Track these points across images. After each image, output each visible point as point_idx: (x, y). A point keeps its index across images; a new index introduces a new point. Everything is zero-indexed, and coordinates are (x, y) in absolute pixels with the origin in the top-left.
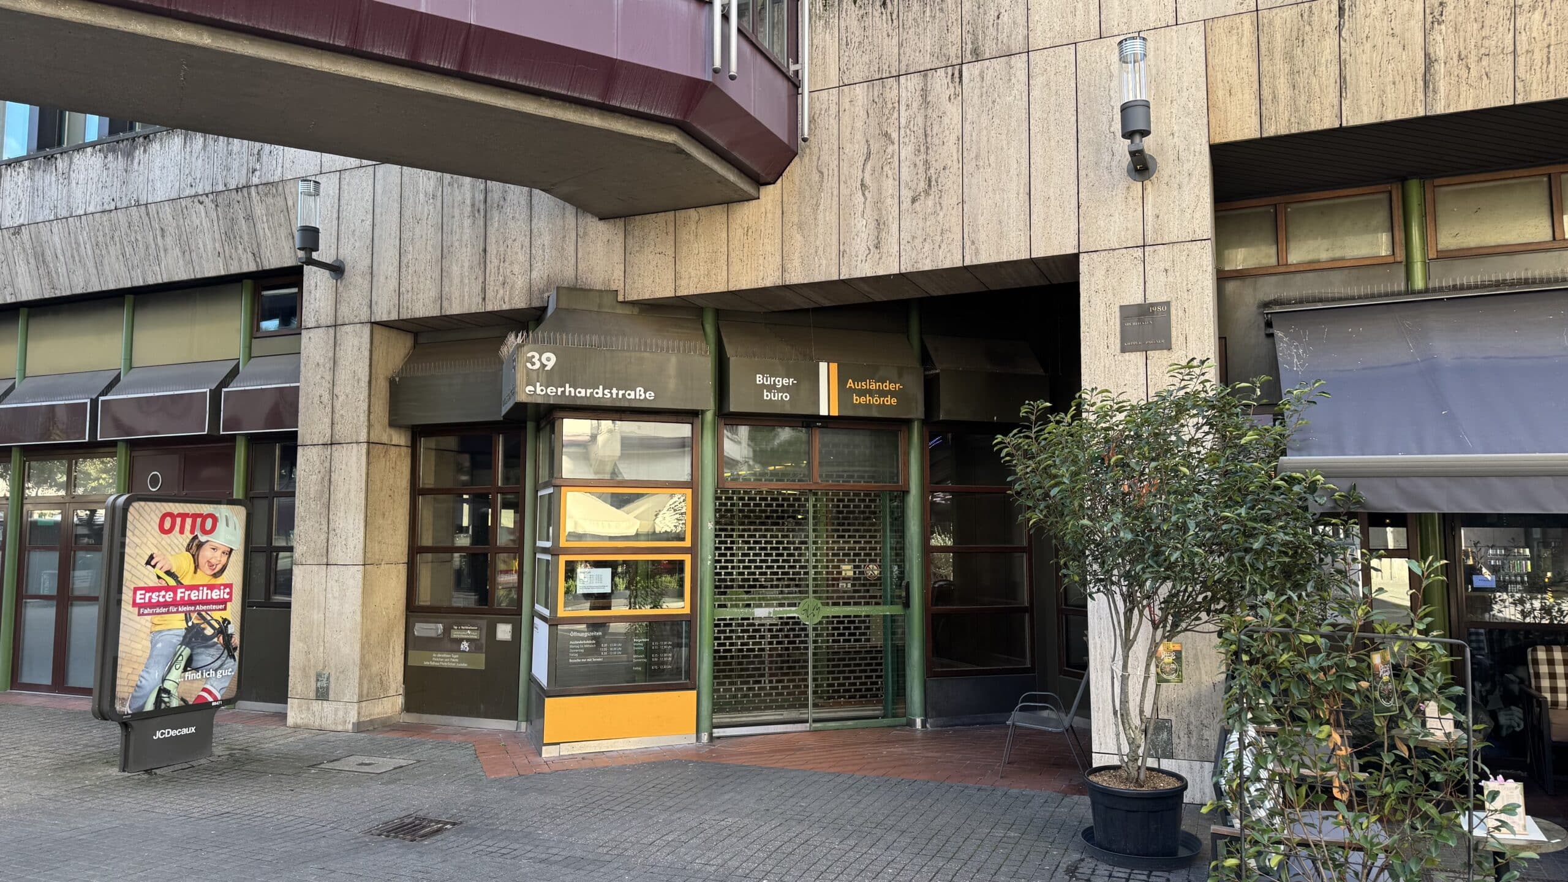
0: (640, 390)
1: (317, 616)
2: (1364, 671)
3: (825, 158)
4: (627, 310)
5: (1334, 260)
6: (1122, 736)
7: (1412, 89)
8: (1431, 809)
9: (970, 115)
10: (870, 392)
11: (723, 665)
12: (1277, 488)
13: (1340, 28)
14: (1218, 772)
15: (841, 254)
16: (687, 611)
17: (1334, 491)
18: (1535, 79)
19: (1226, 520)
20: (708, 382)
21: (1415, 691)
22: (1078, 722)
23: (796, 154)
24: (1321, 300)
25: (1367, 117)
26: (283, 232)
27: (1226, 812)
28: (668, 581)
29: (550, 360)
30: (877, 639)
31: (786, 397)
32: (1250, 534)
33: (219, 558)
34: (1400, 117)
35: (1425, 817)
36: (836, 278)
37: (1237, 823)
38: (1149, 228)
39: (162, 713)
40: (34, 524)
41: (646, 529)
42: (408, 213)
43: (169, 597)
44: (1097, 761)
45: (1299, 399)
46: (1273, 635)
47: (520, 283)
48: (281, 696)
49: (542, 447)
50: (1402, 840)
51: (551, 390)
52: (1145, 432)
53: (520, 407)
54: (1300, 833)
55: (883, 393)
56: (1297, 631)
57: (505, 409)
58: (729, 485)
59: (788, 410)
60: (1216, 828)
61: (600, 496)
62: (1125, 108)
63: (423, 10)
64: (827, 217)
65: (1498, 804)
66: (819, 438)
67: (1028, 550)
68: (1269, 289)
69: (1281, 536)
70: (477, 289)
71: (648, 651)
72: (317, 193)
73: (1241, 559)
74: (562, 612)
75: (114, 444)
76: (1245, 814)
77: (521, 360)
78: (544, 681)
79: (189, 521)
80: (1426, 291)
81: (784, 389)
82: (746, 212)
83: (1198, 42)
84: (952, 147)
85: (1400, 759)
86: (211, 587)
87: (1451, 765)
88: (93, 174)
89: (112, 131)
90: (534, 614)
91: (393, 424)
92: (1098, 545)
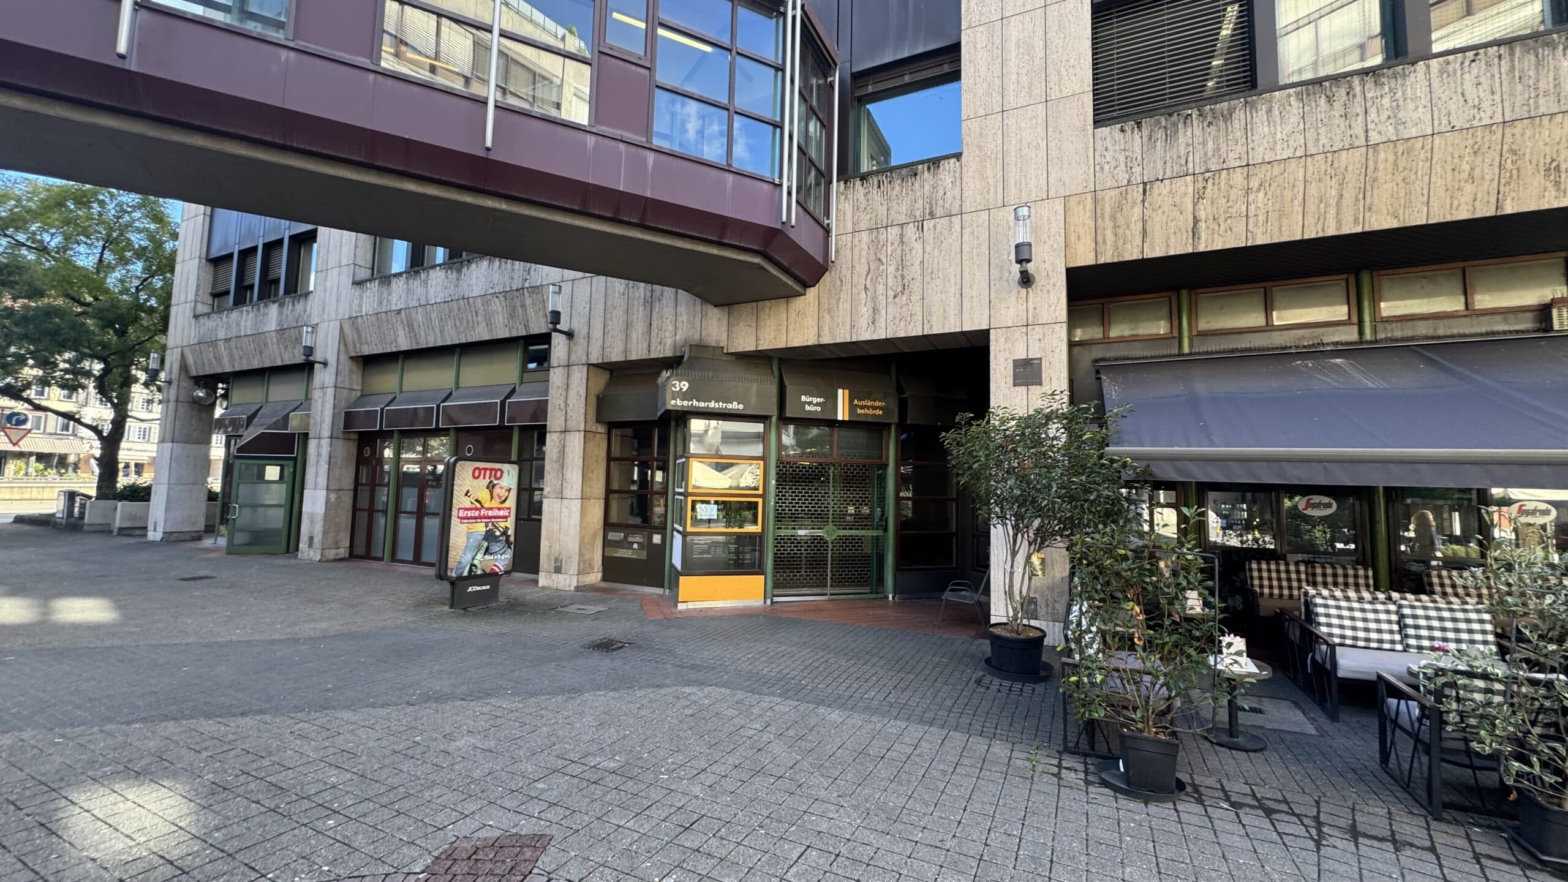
0: (735, 403)
1: (556, 527)
2: (1155, 571)
3: (844, 272)
4: (729, 358)
5: (1132, 336)
6: (1010, 607)
7: (1184, 238)
8: (1192, 651)
9: (928, 249)
10: (868, 407)
11: (780, 563)
12: (1103, 465)
13: (1143, 201)
14: (1066, 628)
15: (852, 327)
16: (760, 530)
17: (1137, 467)
18: (1259, 232)
19: (1073, 483)
20: (774, 400)
21: (1184, 583)
22: (983, 598)
23: (826, 270)
24: (1128, 359)
25: (1158, 253)
26: (541, 313)
27: (1071, 650)
28: (748, 514)
29: (685, 386)
30: (868, 549)
31: (819, 409)
32: (1087, 491)
33: (503, 493)
34: (1178, 253)
35: (1189, 656)
36: (849, 340)
37: (1077, 657)
38: (1030, 315)
39: (472, 578)
40: (405, 473)
41: (734, 484)
42: (609, 303)
43: (477, 513)
44: (993, 620)
45: (1117, 414)
46: (1102, 549)
47: (669, 342)
48: (535, 570)
49: (679, 435)
50: (1175, 669)
51: (685, 403)
52: (1028, 431)
53: (668, 412)
54: (1114, 663)
55: (874, 408)
56: (1115, 547)
57: (659, 414)
58: (785, 459)
59: (819, 417)
60: (1064, 659)
61: (710, 465)
62: (1017, 247)
63: (621, 189)
64: (845, 306)
65: (1232, 650)
66: (837, 433)
67: (956, 500)
68: (1098, 352)
69: (1106, 492)
70: (646, 345)
71: (737, 552)
72: (560, 292)
73: (1082, 506)
74: (689, 529)
75: (448, 430)
76: (1081, 652)
77: (669, 386)
78: (679, 568)
79: (488, 472)
80: (1191, 354)
81: (817, 404)
82: (799, 303)
83: (1060, 209)
84: (917, 266)
85: (1174, 622)
86: (499, 509)
87: (1205, 627)
88: (440, 281)
89: (451, 258)
90: (674, 529)
91: (598, 421)
92: (999, 497)
